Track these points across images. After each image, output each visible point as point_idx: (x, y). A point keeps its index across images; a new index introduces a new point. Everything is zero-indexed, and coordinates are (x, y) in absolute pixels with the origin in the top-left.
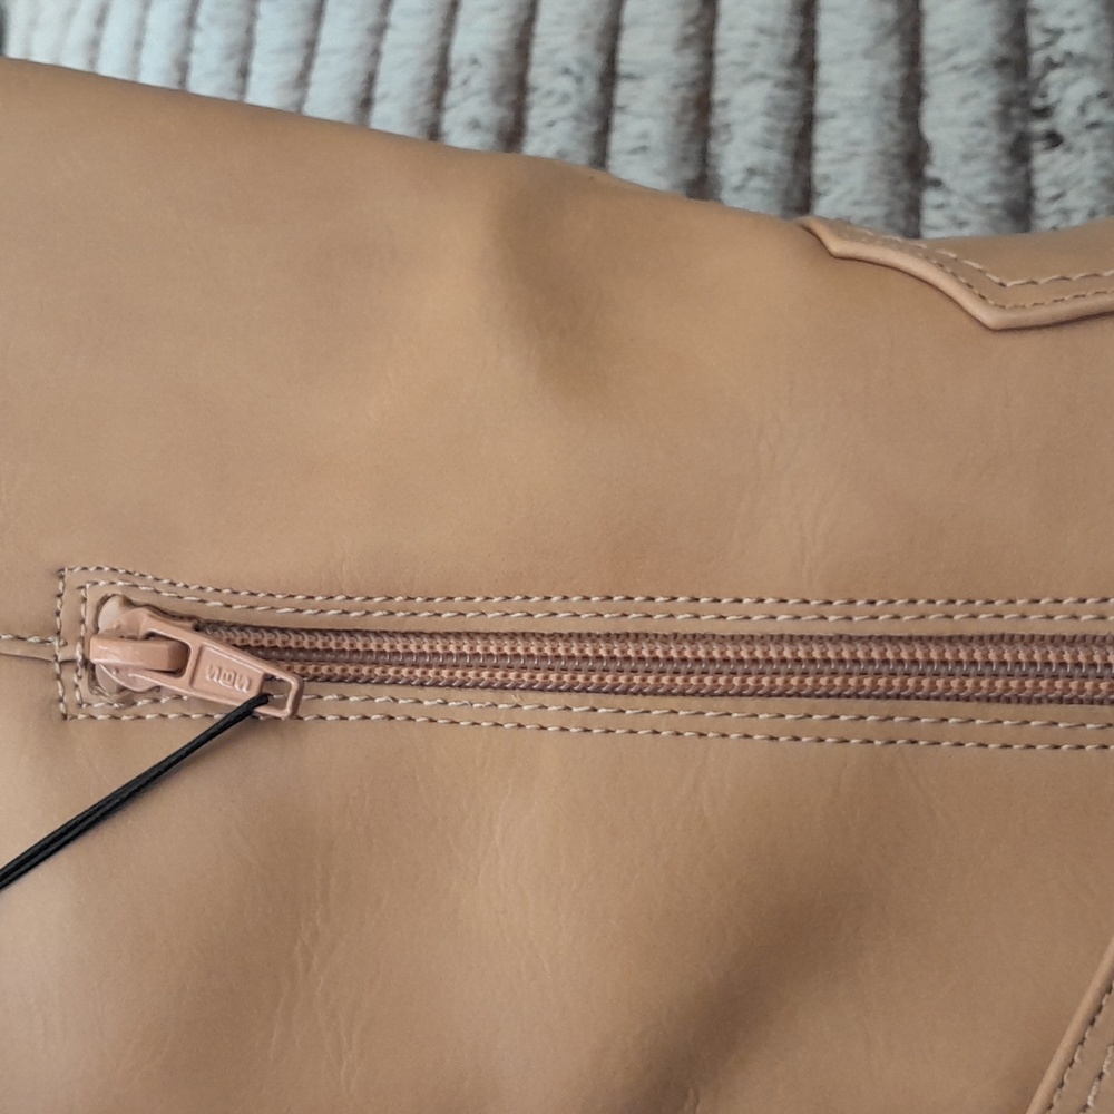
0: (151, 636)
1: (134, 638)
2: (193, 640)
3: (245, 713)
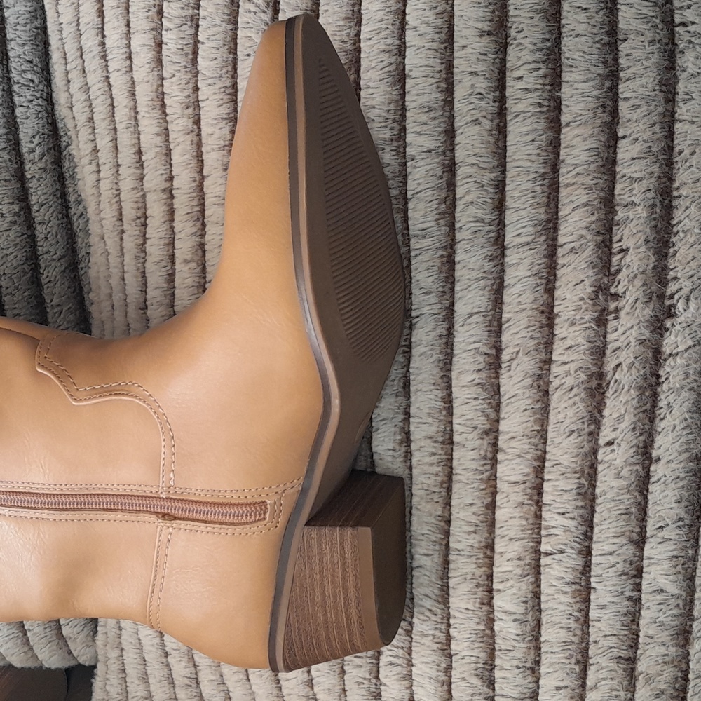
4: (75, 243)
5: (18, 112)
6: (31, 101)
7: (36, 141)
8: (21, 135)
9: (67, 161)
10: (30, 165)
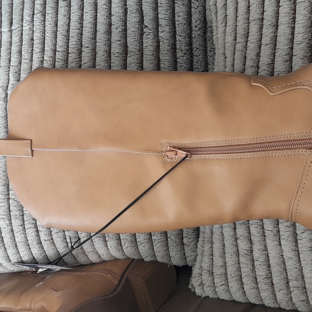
0: (173, 151)
1: (171, 151)
2: (177, 150)
3: (184, 158)
4: (208, 67)
5: (193, 10)
6: (198, 7)
7: (198, 22)
8: (193, 19)
9: (208, 33)
10: (194, 32)
